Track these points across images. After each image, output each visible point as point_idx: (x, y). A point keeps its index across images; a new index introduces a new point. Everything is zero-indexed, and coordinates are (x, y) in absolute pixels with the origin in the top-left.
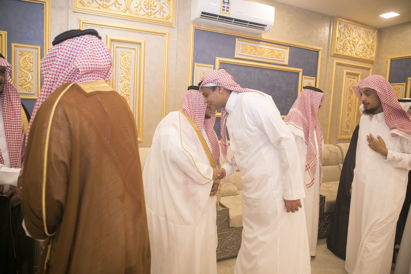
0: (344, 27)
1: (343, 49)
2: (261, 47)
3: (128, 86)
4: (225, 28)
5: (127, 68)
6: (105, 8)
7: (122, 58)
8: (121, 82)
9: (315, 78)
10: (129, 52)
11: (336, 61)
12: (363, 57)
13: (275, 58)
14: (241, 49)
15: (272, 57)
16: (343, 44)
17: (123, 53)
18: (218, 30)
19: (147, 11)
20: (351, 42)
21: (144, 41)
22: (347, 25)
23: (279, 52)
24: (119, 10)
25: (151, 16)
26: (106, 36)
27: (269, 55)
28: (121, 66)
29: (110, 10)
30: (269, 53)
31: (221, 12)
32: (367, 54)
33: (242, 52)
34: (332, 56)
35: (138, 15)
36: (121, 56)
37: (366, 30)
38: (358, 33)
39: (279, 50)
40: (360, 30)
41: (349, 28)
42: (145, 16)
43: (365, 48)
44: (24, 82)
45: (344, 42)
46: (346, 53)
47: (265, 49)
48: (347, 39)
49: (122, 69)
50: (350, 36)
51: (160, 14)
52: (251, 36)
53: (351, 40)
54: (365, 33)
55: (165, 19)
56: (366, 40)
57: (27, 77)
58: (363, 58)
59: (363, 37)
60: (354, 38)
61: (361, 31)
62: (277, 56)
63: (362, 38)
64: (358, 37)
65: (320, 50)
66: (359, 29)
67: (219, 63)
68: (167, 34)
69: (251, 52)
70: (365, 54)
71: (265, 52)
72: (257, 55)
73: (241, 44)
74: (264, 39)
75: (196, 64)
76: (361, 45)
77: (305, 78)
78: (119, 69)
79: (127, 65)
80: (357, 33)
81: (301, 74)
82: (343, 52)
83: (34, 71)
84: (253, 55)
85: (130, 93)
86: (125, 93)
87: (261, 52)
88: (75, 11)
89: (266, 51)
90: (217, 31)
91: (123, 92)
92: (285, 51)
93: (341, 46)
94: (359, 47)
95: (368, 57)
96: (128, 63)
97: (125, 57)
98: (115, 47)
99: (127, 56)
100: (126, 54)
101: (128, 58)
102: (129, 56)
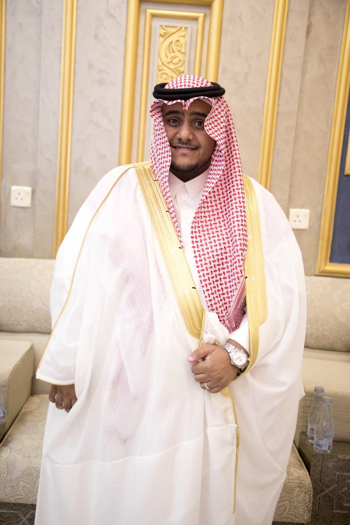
5: (176, 69)
7: (165, 45)
10: (181, 28)
17: (167, 32)
28: (162, 65)
36: (162, 39)
49: (162, 72)
79: (175, 61)
96: (177, 57)
97: (171, 42)
98: (148, 16)
99: (176, 39)
100: (174, 33)
101: (179, 45)
102: (180, 39)
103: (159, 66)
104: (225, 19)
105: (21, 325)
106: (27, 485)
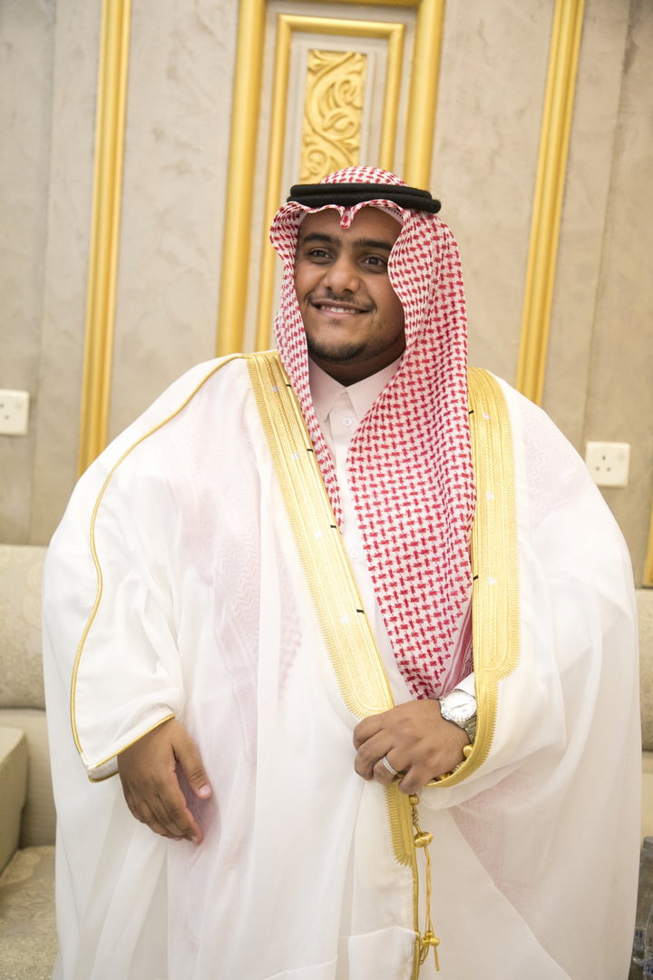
5: (341, 141)
7: (318, 90)
10: (353, 55)
17: (324, 63)
28: (310, 132)
36: (311, 78)
49: (312, 148)
79: (341, 124)
96: (344, 116)
97: (333, 86)
98: (284, 30)
99: (343, 78)
100: (337, 66)
101: (349, 89)
102: (351, 78)
103: (307, 135)
104: (447, 36)
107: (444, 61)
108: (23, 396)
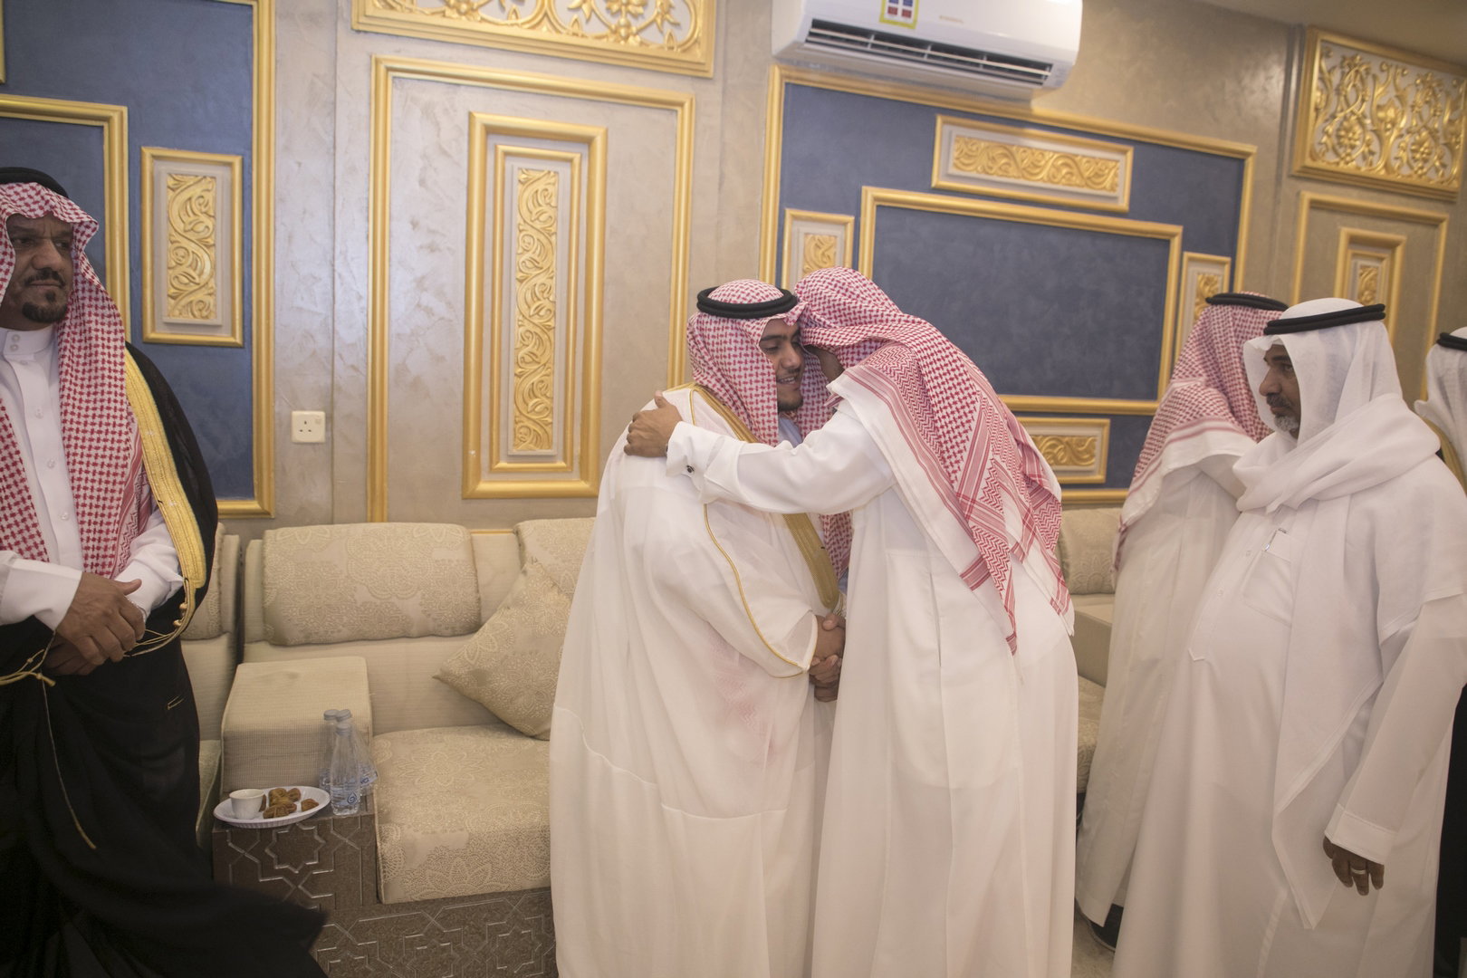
0: (1342, 67)
1: (1337, 147)
2: (1030, 148)
3: (545, 295)
4: (894, 79)
5: (544, 229)
6: (465, 14)
7: (526, 194)
8: (521, 281)
9: (1227, 259)
10: (549, 172)
11: (1309, 194)
12: (1415, 177)
13: (1078, 186)
14: (955, 154)
15: (1070, 185)
16: (1338, 130)
17: (530, 177)
18: (873, 87)
19: (613, 22)
20: (1368, 121)
21: (602, 131)
22: (1353, 58)
23: (1097, 164)
24: (513, 21)
25: (626, 38)
26: (470, 115)
27: (1059, 177)
28: (522, 222)
29: (483, 20)
30: (1058, 170)
31: (882, 20)
32: (1428, 166)
33: (960, 165)
34: (1297, 174)
35: (583, 36)
36: (520, 187)
37: (1427, 75)
38: (1397, 89)
39: (1094, 158)
40: (1403, 75)
41: (1362, 69)
42: (605, 40)
43: (1421, 144)
44: (186, 284)
45: (1341, 124)
46: (1347, 163)
47: (1042, 152)
48: (1353, 113)
49: (524, 233)
50: (1363, 101)
51: (661, 32)
52: (992, 106)
53: (1368, 114)
54: (1421, 87)
55: (679, 50)
56: (1427, 112)
57: (194, 265)
58: (1415, 180)
59: (1414, 102)
60: (1379, 108)
61: (1409, 79)
62: (1089, 178)
63: (1413, 107)
64: (1397, 103)
65: (1248, 154)
66: (1399, 71)
67: (875, 208)
68: (687, 106)
69: (990, 164)
70: (1422, 168)
71: (1043, 163)
72: (1015, 177)
73: (954, 137)
74: (1044, 118)
75: (789, 212)
76: (1408, 132)
77: (1191, 260)
78: (515, 232)
79: (543, 218)
80: (1391, 88)
81: (1176, 244)
82: (1337, 160)
83: (219, 246)
84: (1002, 176)
85: (553, 320)
86: (536, 321)
87: (1029, 166)
88: (361, 28)
89: (1047, 162)
90: (868, 90)
91: (530, 316)
92: (1117, 161)
93: (1329, 136)
94: (1400, 140)
95: (1434, 180)
96: (545, 212)
97: (537, 192)
98: (500, 155)
99: (544, 187)
100: (539, 179)
101: (547, 195)
102: (549, 187)
103: (519, 224)
105: (339, 631)
106: (438, 873)
107: (608, 179)
108: (322, 414)
